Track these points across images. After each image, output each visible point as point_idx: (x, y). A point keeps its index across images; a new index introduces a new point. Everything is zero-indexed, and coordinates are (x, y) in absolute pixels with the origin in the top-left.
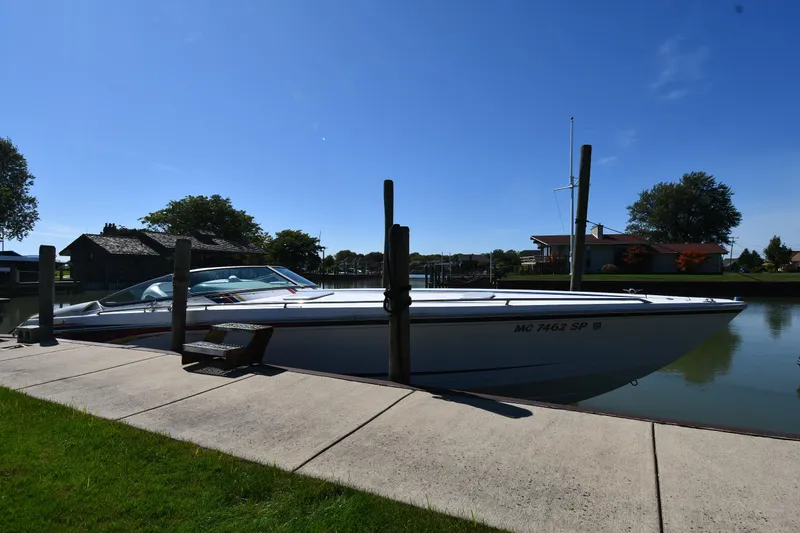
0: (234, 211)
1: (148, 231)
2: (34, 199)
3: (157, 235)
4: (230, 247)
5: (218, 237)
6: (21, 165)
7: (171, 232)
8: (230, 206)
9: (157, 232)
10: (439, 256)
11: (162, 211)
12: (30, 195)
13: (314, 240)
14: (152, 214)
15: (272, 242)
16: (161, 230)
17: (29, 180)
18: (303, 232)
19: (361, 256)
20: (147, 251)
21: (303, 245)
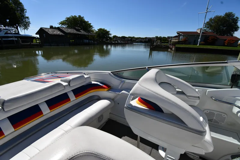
0: (85, 21)
1: (61, 27)
2: (28, 17)
3: (64, 28)
4: (85, 33)
5: (81, 29)
6: (22, 6)
7: (68, 27)
8: (84, 19)
9: (63, 27)
10: (140, 38)
11: (64, 21)
12: (26, 16)
13: (108, 32)
14: (61, 22)
15: (97, 32)
16: (64, 27)
17: (25, 11)
18: (105, 29)
19: (119, 37)
20: (61, 33)
21: (105, 33)
